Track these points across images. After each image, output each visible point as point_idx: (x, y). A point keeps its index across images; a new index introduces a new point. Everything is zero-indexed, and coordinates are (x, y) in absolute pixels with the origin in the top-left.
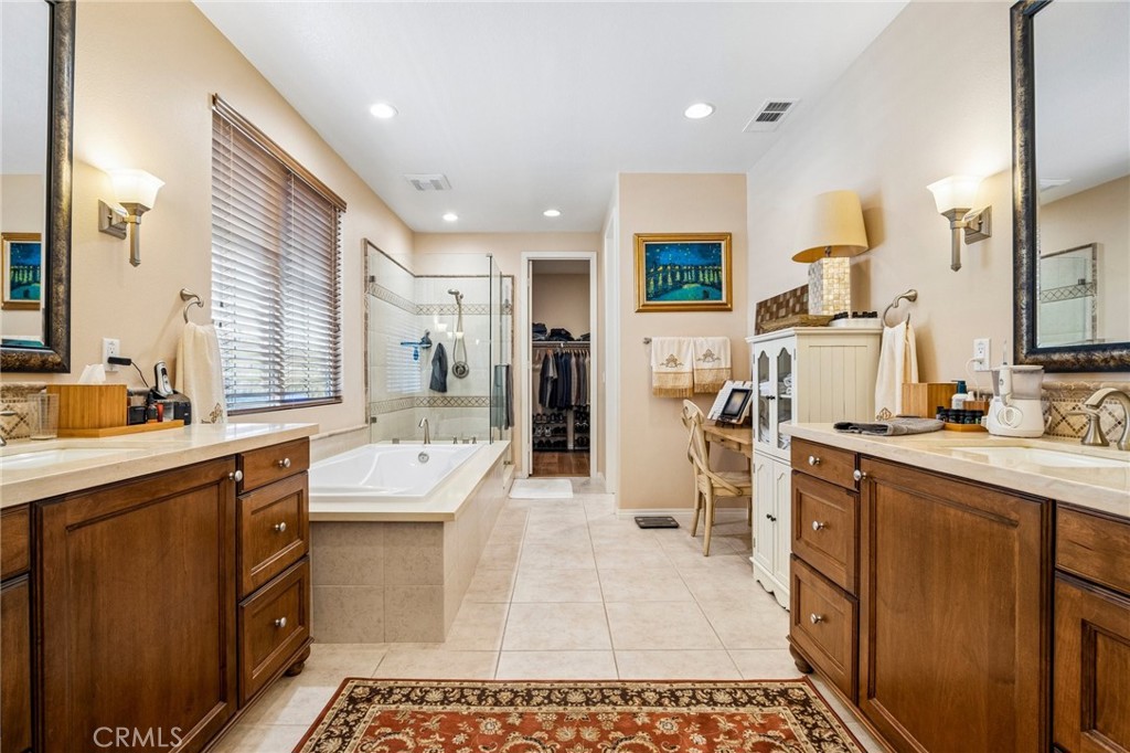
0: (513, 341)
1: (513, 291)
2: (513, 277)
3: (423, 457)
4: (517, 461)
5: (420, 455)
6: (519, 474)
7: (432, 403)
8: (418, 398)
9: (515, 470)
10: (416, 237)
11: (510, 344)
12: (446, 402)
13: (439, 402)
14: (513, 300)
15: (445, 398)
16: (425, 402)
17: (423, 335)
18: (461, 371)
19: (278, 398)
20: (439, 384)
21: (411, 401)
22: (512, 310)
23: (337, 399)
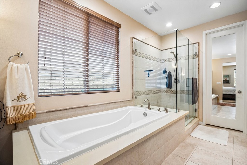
0: (198, 69)
1: (199, 49)
2: (199, 43)
3: (145, 114)
4: (200, 117)
5: (145, 113)
6: (201, 123)
7: (167, 92)
8: (162, 90)
9: (199, 120)
10: (162, 38)
11: (197, 70)
12: (171, 92)
13: (169, 92)
14: (199, 52)
15: (171, 90)
16: (165, 91)
17: (164, 69)
18: (176, 81)
19: (86, 90)
20: (169, 86)
21: (160, 91)
22: (198, 56)
23: (118, 90)
